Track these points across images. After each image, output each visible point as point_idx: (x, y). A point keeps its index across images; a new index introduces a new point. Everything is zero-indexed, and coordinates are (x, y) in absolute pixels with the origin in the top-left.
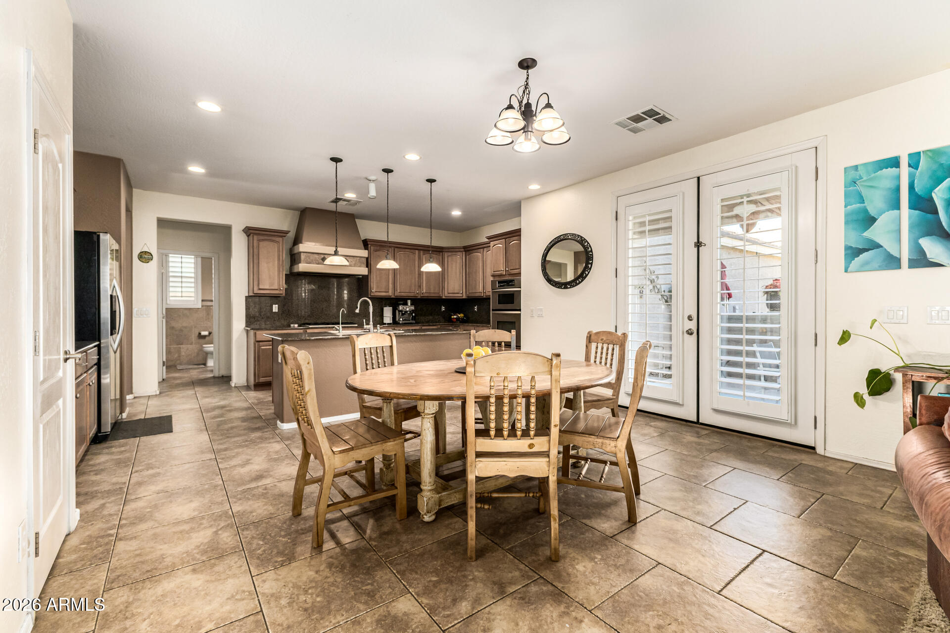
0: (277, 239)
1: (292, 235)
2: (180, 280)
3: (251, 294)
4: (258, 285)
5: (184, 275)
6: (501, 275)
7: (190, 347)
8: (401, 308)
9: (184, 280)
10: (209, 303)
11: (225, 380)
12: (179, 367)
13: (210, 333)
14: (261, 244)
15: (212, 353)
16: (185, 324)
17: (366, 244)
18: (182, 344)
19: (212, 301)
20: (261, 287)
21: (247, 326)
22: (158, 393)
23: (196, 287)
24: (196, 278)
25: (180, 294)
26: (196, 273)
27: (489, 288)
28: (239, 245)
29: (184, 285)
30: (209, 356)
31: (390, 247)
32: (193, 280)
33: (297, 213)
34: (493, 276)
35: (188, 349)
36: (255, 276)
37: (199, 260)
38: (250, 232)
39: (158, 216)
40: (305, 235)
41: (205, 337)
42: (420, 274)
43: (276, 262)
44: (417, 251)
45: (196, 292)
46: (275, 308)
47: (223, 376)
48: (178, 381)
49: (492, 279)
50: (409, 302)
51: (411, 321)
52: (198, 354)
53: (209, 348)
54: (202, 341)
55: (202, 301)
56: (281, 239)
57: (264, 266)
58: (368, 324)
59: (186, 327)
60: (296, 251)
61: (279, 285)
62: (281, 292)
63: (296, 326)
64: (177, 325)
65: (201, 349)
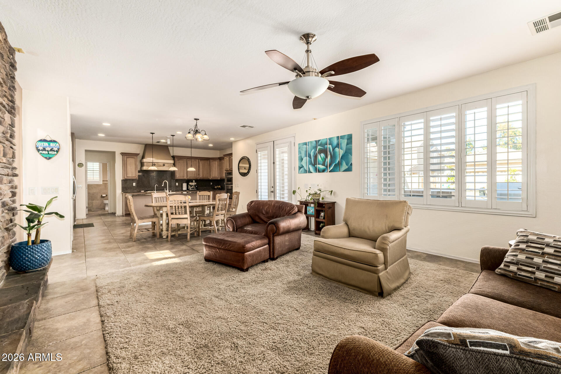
0: (135, 157)
1: (141, 155)
2: (92, 172)
3: (124, 179)
4: (127, 175)
5: (94, 169)
6: (228, 171)
7: (97, 201)
8: (190, 183)
9: (94, 172)
10: (106, 182)
11: (114, 214)
12: (92, 210)
13: (106, 195)
14: (128, 159)
15: (107, 204)
16: (95, 191)
17: (174, 157)
18: (94, 200)
19: (107, 181)
20: (128, 176)
21: (122, 192)
22: (86, 218)
23: (100, 175)
24: (100, 171)
25: (92, 178)
26: (100, 168)
27: (224, 175)
28: (119, 159)
29: (94, 174)
30: (106, 205)
31: (185, 158)
32: (98, 172)
33: (144, 146)
34: (226, 171)
35: (97, 202)
36: (125, 172)
37: (101, 164)
38: (123, 154)
39: (86, 149)
40: (146, 155)
41: (104, 197)
42: (187, 171)
43: (134, 166)
44: (197, 160)
45: (100, 177)
46: (134, 184)
47: (112, 213)
48: (93, 215)
49: (225, 172)
50: (194, 181)
51: (195, 189)
52: (101, 205)
53: (106, 202)
54: (103, 199)
55: (103, 181)
56: (136, 157)
57: (129, 167)
58: (166, 190)
59: (95, 193)
60: (142, 162)
61: (135, 175)
62: (136, 178)
63: (143, 191)
64: (91, 192)
65: (103, 202)
